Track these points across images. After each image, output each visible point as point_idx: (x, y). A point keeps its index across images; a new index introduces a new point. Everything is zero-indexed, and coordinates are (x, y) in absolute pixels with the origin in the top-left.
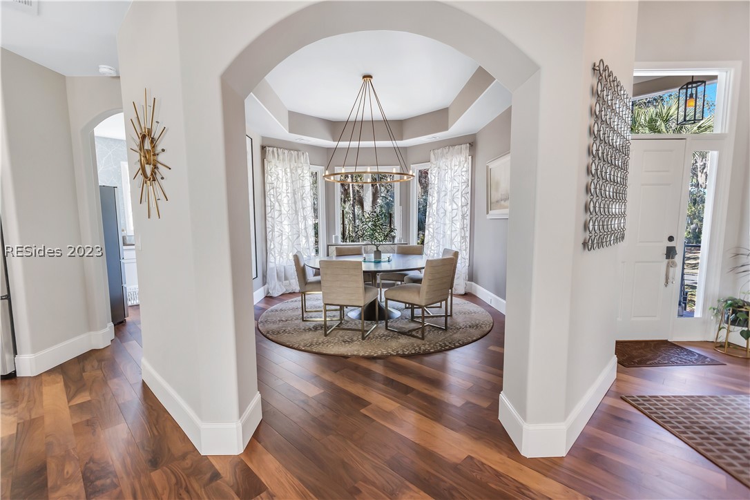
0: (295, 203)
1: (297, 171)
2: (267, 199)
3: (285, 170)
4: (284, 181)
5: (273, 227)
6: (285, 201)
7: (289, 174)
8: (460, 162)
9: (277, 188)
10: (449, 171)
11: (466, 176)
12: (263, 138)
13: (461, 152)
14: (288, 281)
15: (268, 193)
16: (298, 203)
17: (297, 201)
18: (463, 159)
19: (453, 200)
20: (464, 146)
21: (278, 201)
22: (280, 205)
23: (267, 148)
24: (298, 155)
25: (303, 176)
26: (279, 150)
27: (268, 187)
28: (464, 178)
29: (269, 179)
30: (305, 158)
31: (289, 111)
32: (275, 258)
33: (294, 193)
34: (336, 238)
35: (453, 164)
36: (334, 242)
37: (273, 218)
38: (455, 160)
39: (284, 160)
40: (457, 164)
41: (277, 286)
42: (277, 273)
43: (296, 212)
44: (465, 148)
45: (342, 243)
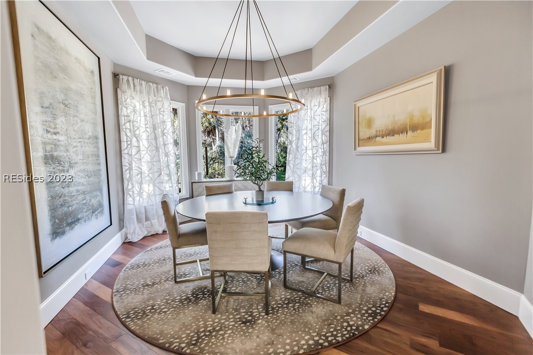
0: (156, 138)
1: (156, 105)
2: (123, 134)
3: (143, 102)
4: (142, 114)
5: (130, 164)
6: (144, 136)
7: (147, 107)
8: (319, 103)
9: (133, 122)
10: (309, 111)
11: (326, 116)
12: (115, 65)
13: (321, 94)
14: (149, 222)
15: (123, 128)
16: (158, 139)
17: (158, 137)
18: (322, 100)
19: (314, 137)
20: (323, 88)
21: (135, 136)
22: (138, 141)
23: (121, 77)
24: (157, 88)
25: (164, 111)
26: (136, 80)
27: (122, 120)
28: (324, 117)
29: (123, 112)
30: (165, 92)
31: (146, 35)
32: (134, 200)
33: (154, 128)
34: (199, 174)
35: (313, 104)
36: (197, 179)
37: (130, 155)
38: (315, 102)
39: (141, 92)
40: (317, 104)
41: (138, 230)
42: (137, 215)
43: (157, 149)
44: (324, 90)
45: (205, 180)
